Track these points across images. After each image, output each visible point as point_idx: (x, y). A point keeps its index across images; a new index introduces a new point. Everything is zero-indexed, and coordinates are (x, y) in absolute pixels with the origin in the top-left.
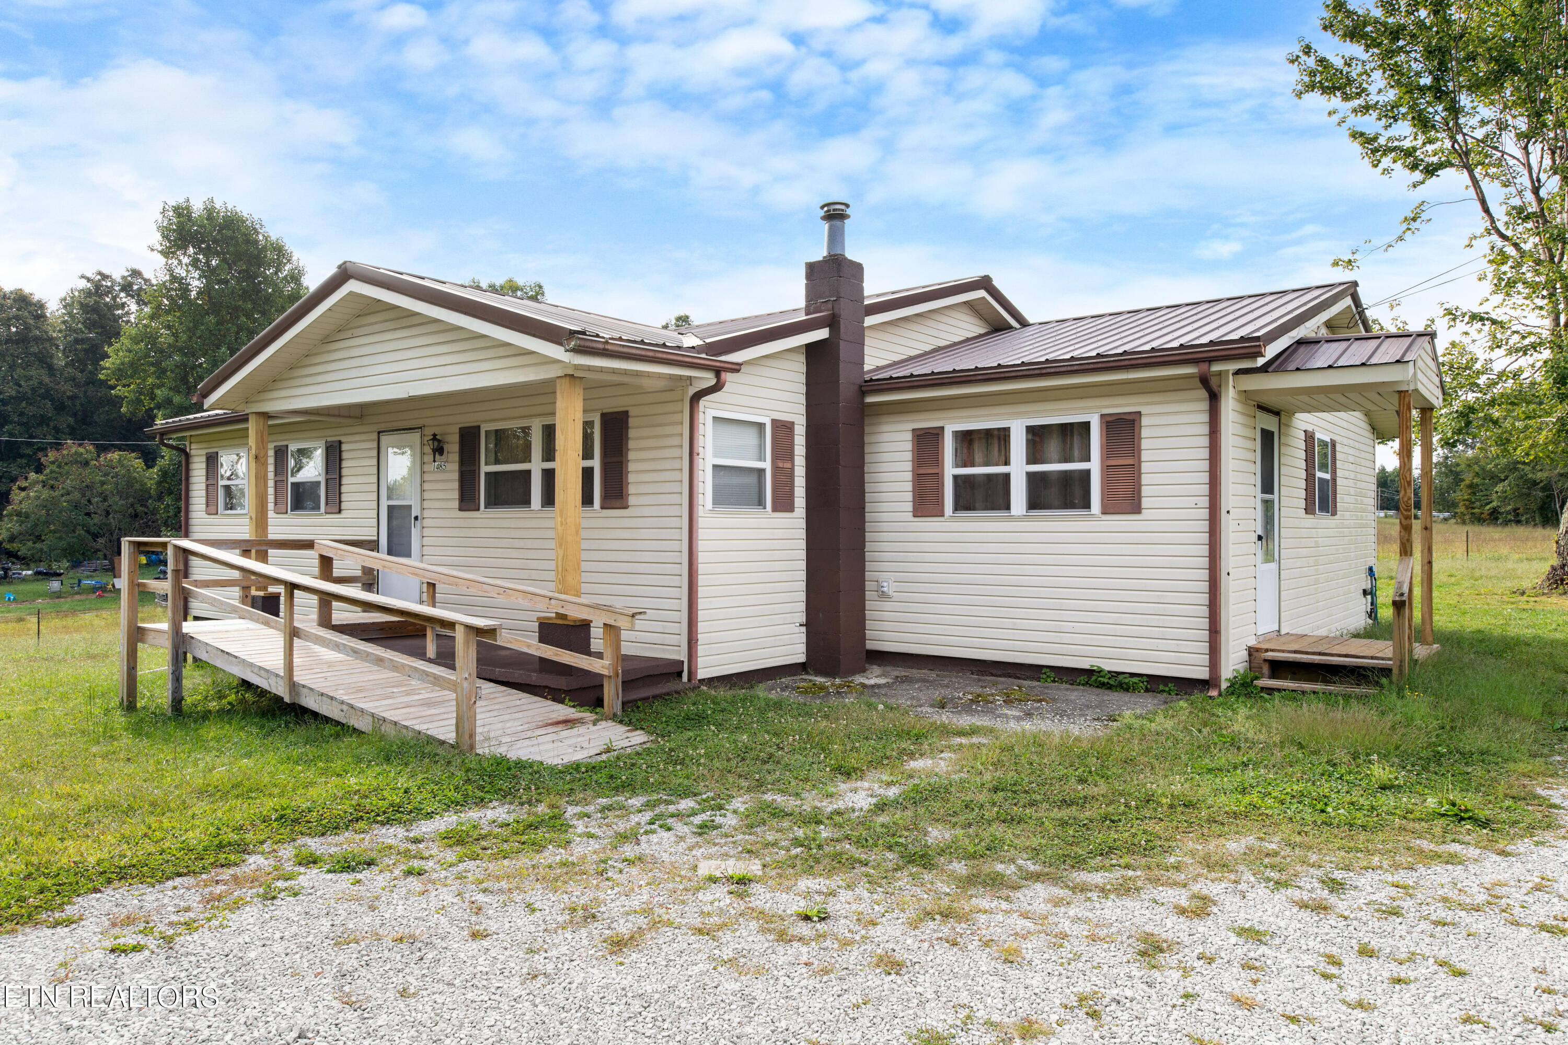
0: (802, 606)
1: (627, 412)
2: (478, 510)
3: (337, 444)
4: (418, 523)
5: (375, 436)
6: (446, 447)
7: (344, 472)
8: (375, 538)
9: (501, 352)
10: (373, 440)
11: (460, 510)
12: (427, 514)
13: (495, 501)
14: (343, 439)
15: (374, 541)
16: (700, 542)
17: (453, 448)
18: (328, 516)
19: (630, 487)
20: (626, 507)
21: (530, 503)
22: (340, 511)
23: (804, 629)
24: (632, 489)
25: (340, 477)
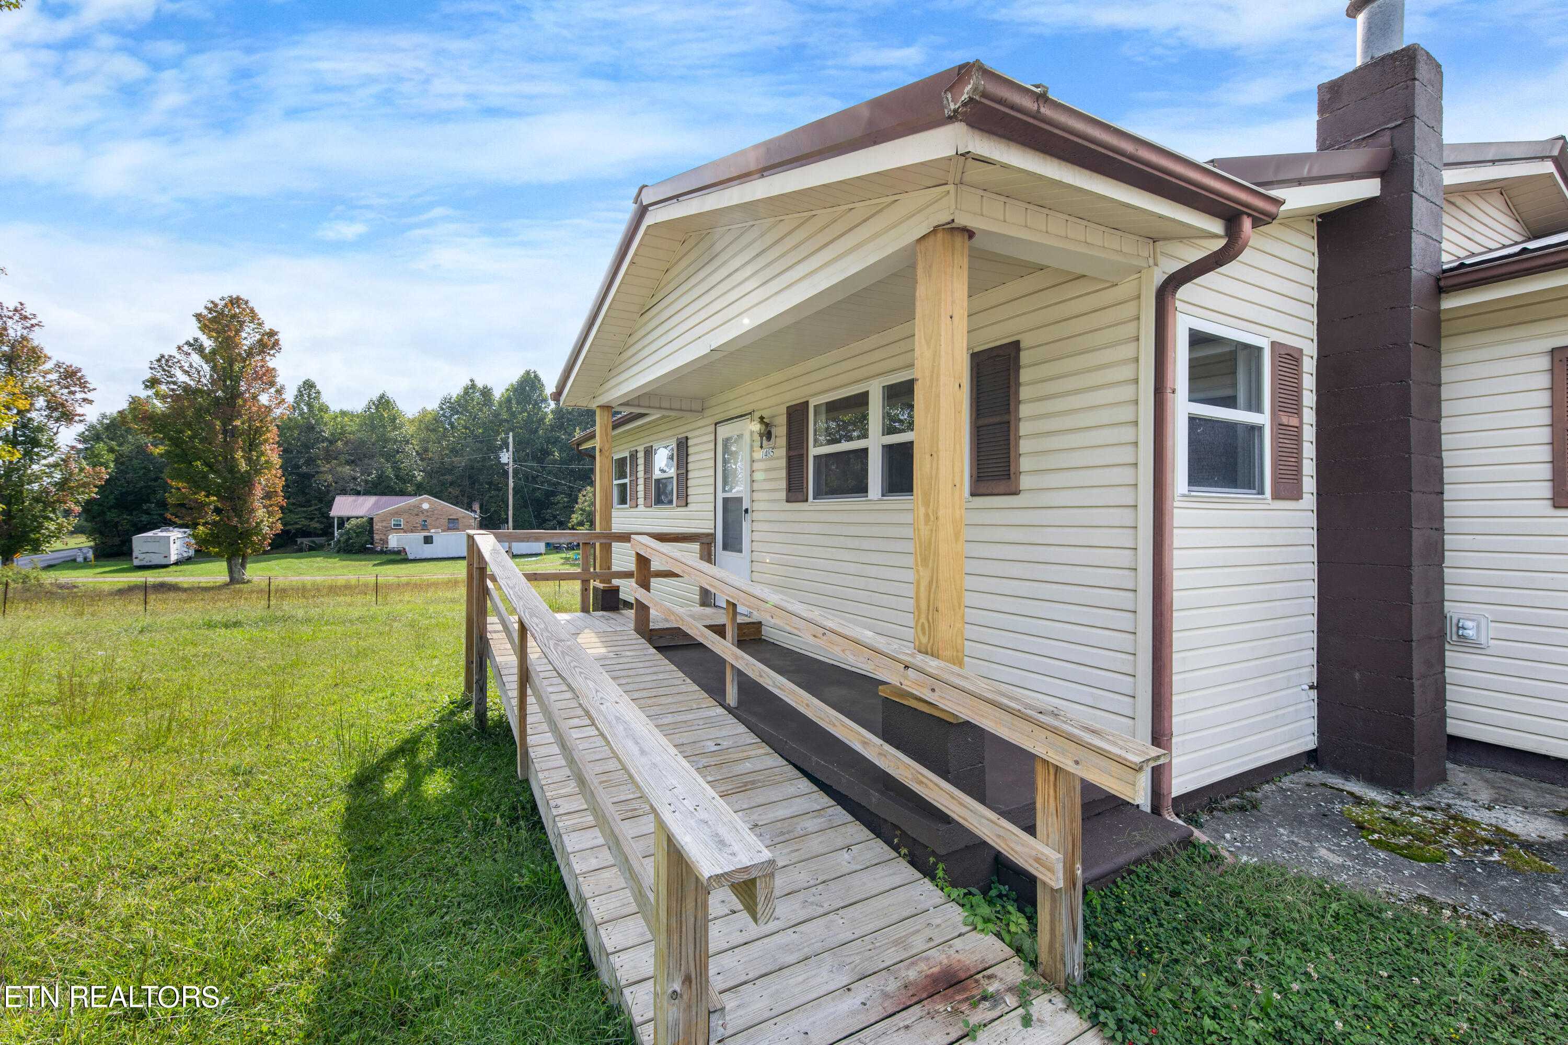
0: (1311, 657)
1: (1017, 343)
2: (807, 501)
3: (684, 441)
4: (749, 516)
5: (712, 428)
6: (773, 430)
7: (690, 467)
8: (713, 531)
10: (711, 433)
11: (788, 501)
12: (756, 506)
13: (827, 490)
14: (689, 435)
15: (711, 534)
16: (1175, 552)
17: (781, 431)
18: (679, 509)
19: (1023, 460)
20: (1016, 493)
21: (867, 492)
22: (687, 504)
23: (1314, 694)
24: (1025, 464)
25: (687, 471)
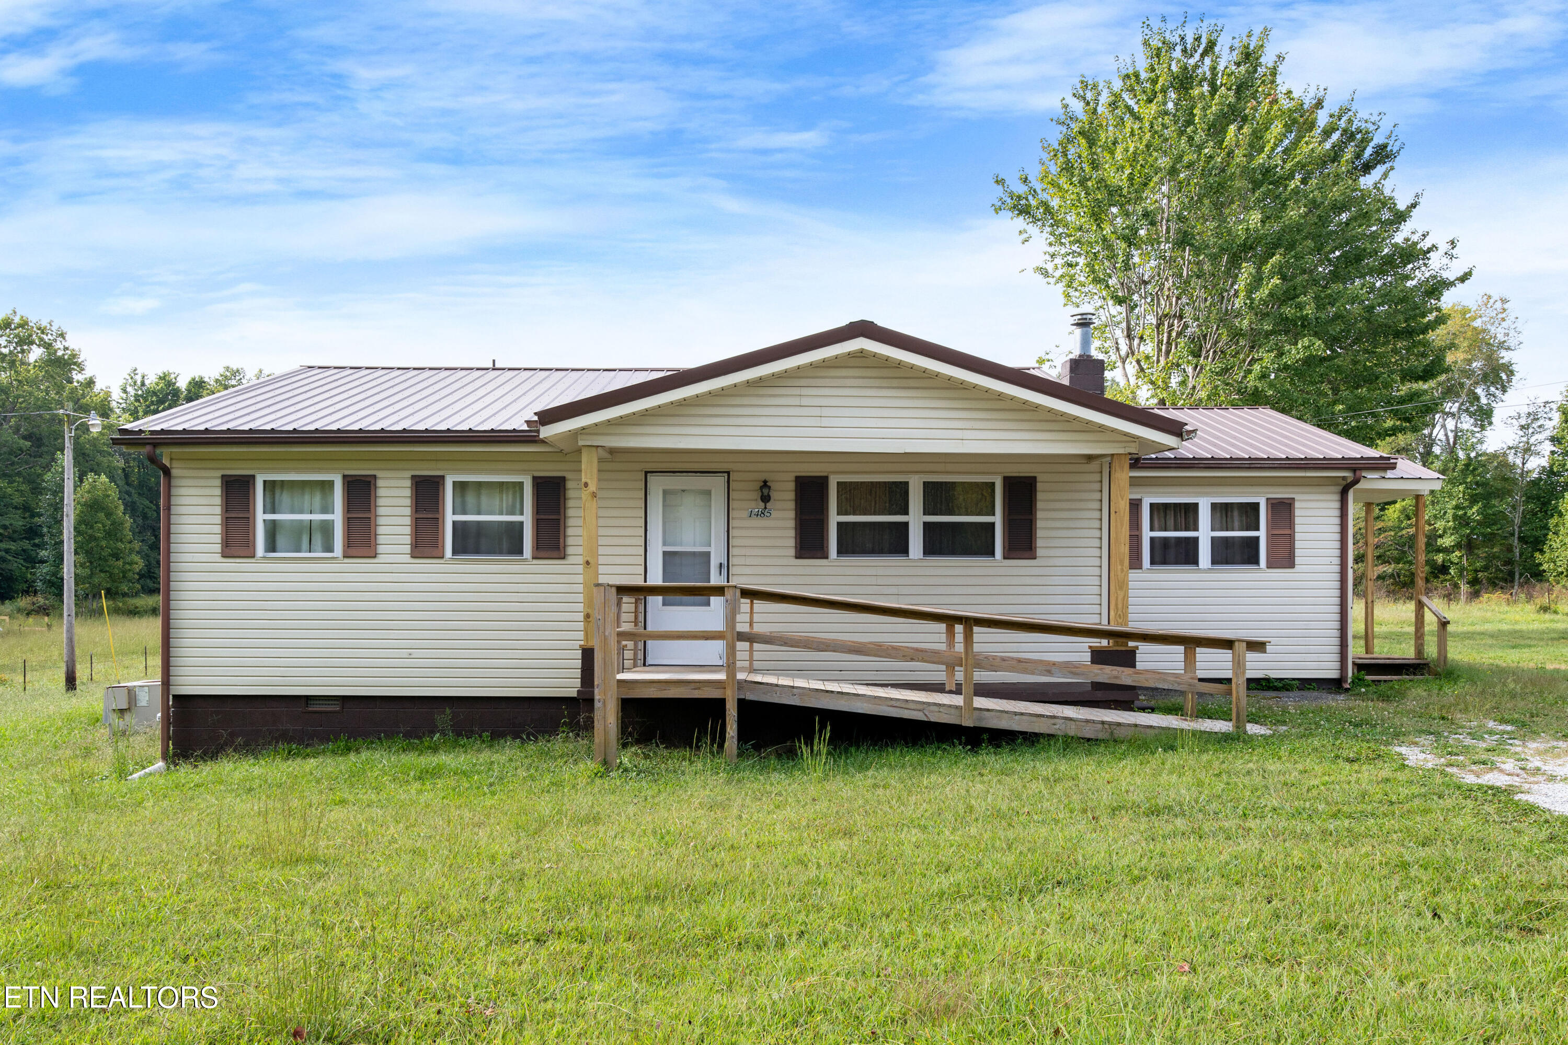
1: (1035, 478)
2: (827, 558)
3: (556, 481)
4: (724, 570)
5: (637, 475)
6: (775, 494)
7: (573, 512)
9: (1067, 426)
10: (635, 480)
11: (797, 557)
12: (737, 561)
14: (570, 475)
17: (785, 495)
18: (539, 561)
19: (1039, 541)
20: (1034, 558)
21: (906, 553)
22: (564, 557)
24: (1041, 543)
25: (565, 518)
